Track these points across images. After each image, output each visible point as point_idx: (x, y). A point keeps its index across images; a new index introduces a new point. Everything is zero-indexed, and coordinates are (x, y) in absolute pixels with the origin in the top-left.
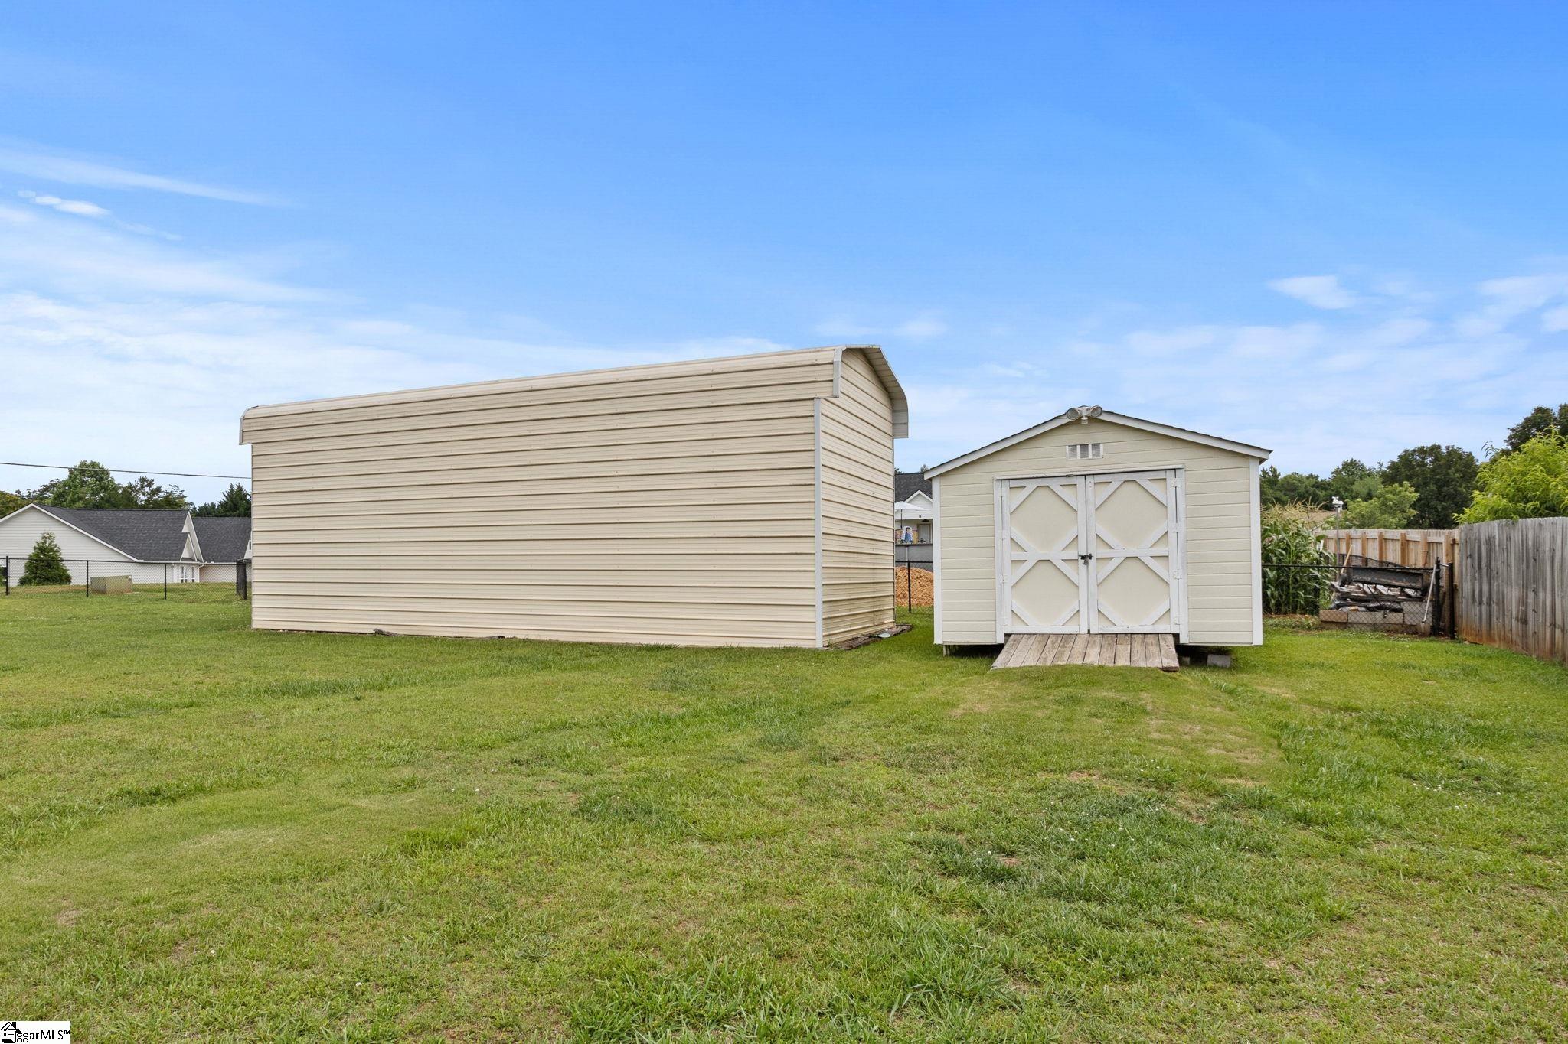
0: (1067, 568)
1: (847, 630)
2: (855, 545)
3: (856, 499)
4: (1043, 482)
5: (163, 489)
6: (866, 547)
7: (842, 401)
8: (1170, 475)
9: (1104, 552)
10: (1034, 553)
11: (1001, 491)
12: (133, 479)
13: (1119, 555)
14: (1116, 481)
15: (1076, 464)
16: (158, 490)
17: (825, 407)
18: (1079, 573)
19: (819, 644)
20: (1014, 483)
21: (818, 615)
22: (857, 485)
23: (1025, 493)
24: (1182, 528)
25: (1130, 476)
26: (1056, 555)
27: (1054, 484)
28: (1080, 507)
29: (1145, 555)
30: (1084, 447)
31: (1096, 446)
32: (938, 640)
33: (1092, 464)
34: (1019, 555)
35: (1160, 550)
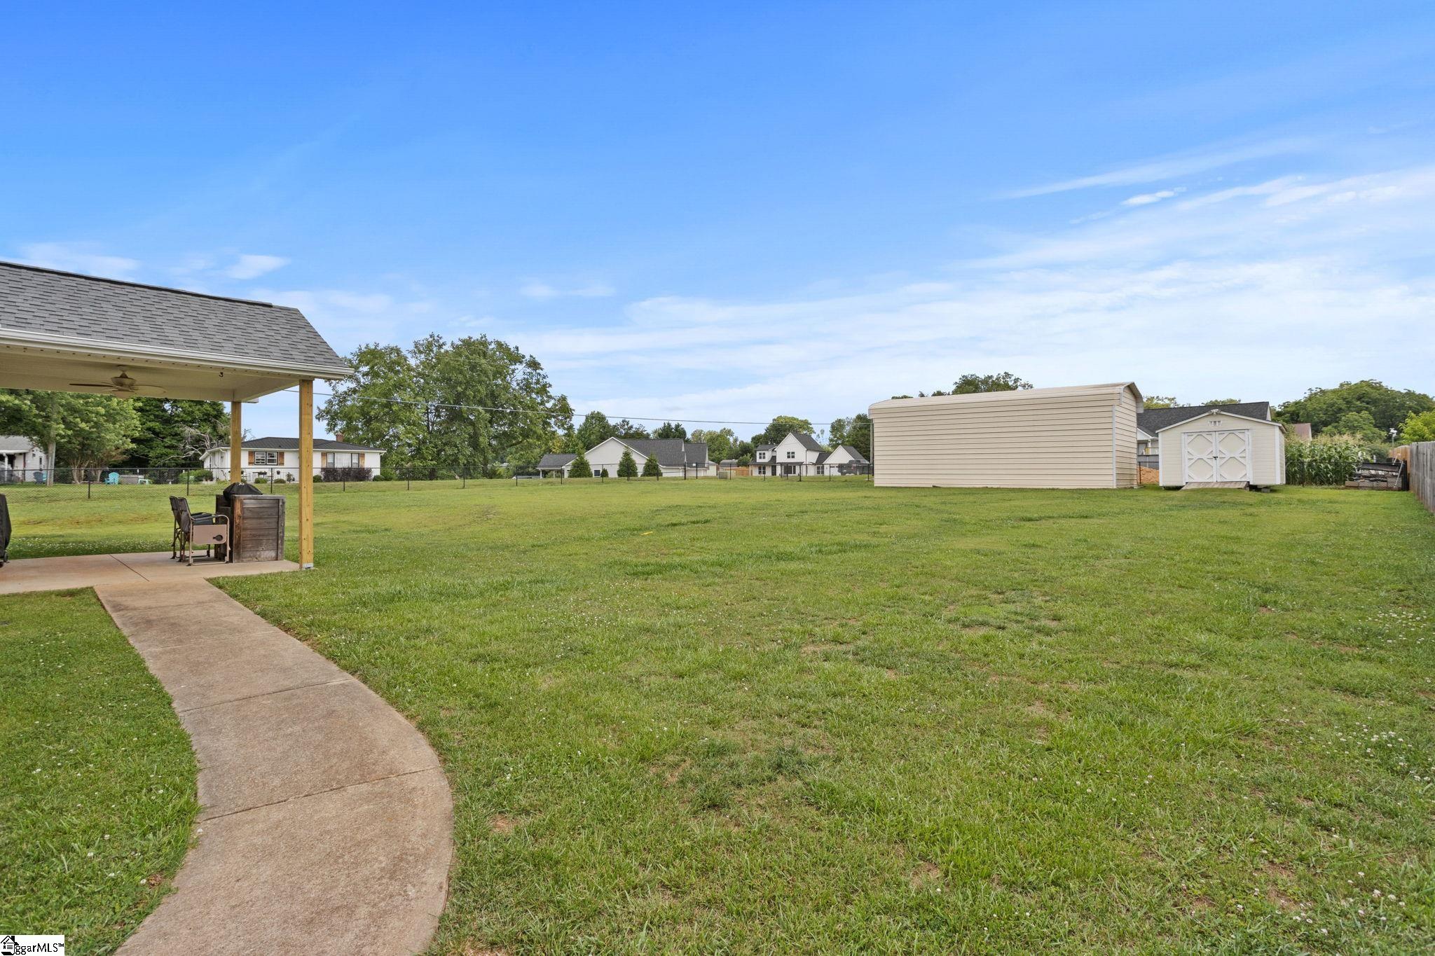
0: (1209, 461)
1: (1123, 484)
2: (1125, 455)
3: (1124, 438)
4: (1200, 434)
5: (634, 427)
6: (1128, 455)
7: (1124, 405)
8: (1246, 431)
9: (1223, 456)
10: (1197, 456)
11: (1184, 437)
12: (619, 421)
13: (1228, 456)
14: (1226, 433)
15: (1212, 427)
16: (631, 427)
17: (1117, 408)
18: (1213, 462)
19: (1115, 487)
20: (1189, 434)
21: (1115, 478)
22: (1125, 433)
23: (1192, 438)
24: (1250, 447)
25: (1232, 432)
26: (1205, 457)
27: (1204, 434)
28: (1213, 441)
29: (1237, 456)
30: (1215, 422)
31: (1219, 422)
32: (1161, 485)
33: (1218, 427)
34: (1191, 457)
35: (1243, 455)
